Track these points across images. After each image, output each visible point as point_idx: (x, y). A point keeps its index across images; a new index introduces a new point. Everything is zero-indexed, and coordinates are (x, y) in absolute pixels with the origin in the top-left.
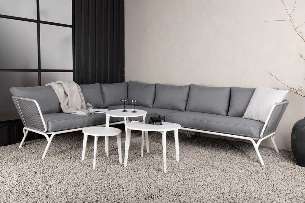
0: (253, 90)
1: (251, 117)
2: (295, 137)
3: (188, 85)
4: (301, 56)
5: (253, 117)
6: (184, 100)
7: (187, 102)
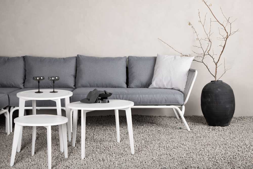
0: (155, 59)
1: (162, 86)
2: (209, 100)
3: (75, 56)
4: (190, 24)
5: (164, 85)
6: (72, 75)
7: (75, 77)
